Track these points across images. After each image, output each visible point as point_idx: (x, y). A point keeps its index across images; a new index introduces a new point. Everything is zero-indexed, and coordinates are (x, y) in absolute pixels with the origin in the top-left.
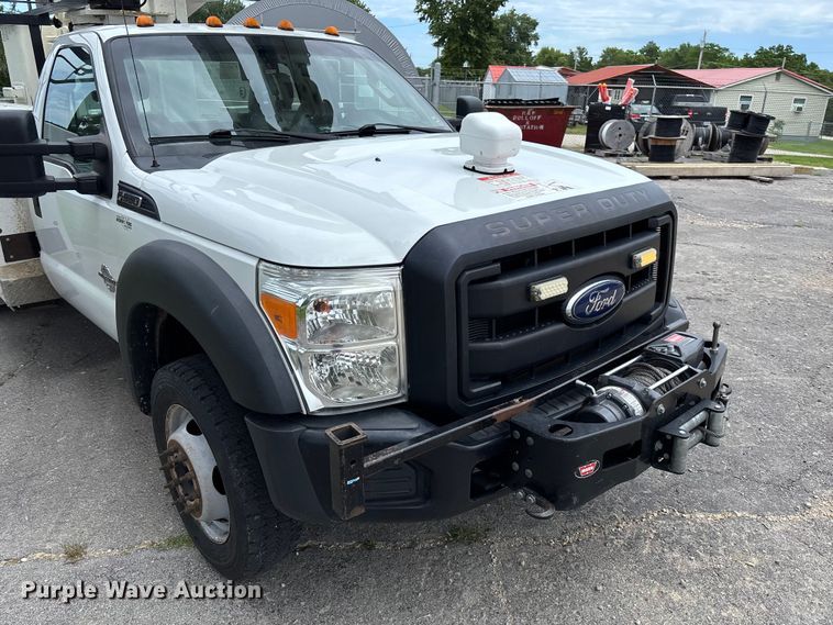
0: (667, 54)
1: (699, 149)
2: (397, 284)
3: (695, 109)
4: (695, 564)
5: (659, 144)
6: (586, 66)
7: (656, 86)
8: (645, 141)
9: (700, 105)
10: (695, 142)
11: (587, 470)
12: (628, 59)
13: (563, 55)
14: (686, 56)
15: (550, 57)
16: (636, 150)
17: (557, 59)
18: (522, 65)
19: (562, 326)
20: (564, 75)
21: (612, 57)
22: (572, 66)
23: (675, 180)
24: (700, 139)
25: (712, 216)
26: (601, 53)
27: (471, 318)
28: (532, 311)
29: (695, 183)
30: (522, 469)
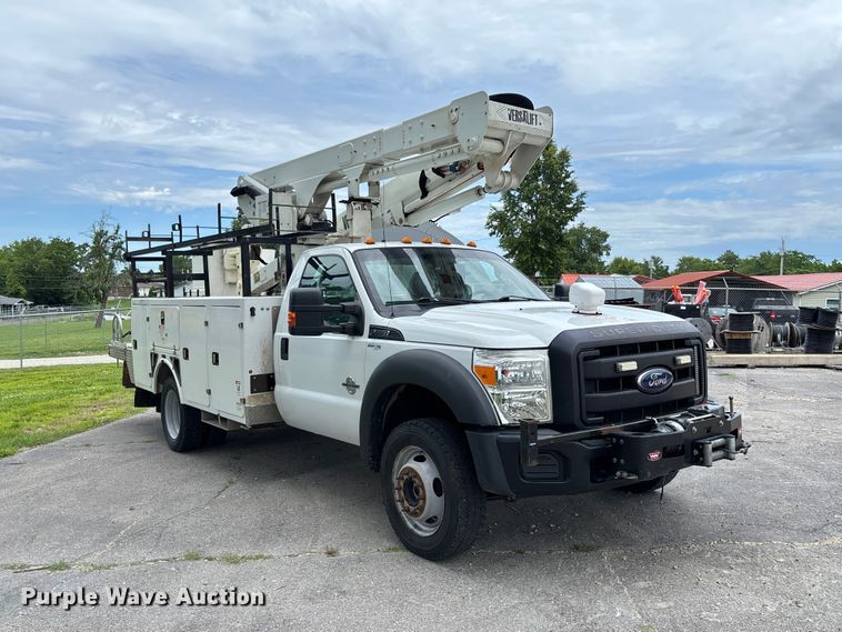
0: (747, 262)
1: (779, 346)
2: (546, 358)
3: (777, 312)
4: (741, 561)
5: (734, 337)
6: (662, 273)
7: (727, 288)
8: (722, 336)
9: (783, 308)
10: (774, 339)
11: (654, 456)
12: (707, 266)
13: (636, 264)
14: (767, 264)
15: (623, 267)
16: (715, 346)
17: (631, 267)
18: (595, 273)
19: (637, 391)
20: (640, 283)
21: (688, 265)
22: (649, 275)
23: (752, 368)
24: (779, 336)
25: (783, 393)
26: (677, 262)
27: (587, 380)
28: (618, 379)
29: (771, 371)
30: (619, 460)
